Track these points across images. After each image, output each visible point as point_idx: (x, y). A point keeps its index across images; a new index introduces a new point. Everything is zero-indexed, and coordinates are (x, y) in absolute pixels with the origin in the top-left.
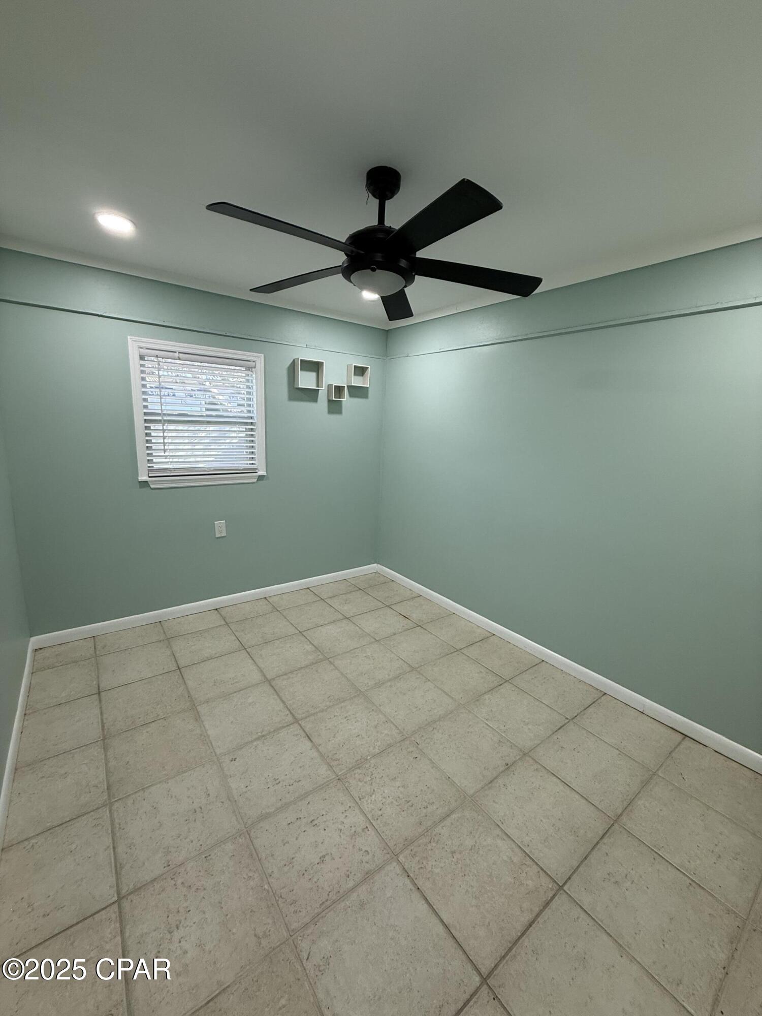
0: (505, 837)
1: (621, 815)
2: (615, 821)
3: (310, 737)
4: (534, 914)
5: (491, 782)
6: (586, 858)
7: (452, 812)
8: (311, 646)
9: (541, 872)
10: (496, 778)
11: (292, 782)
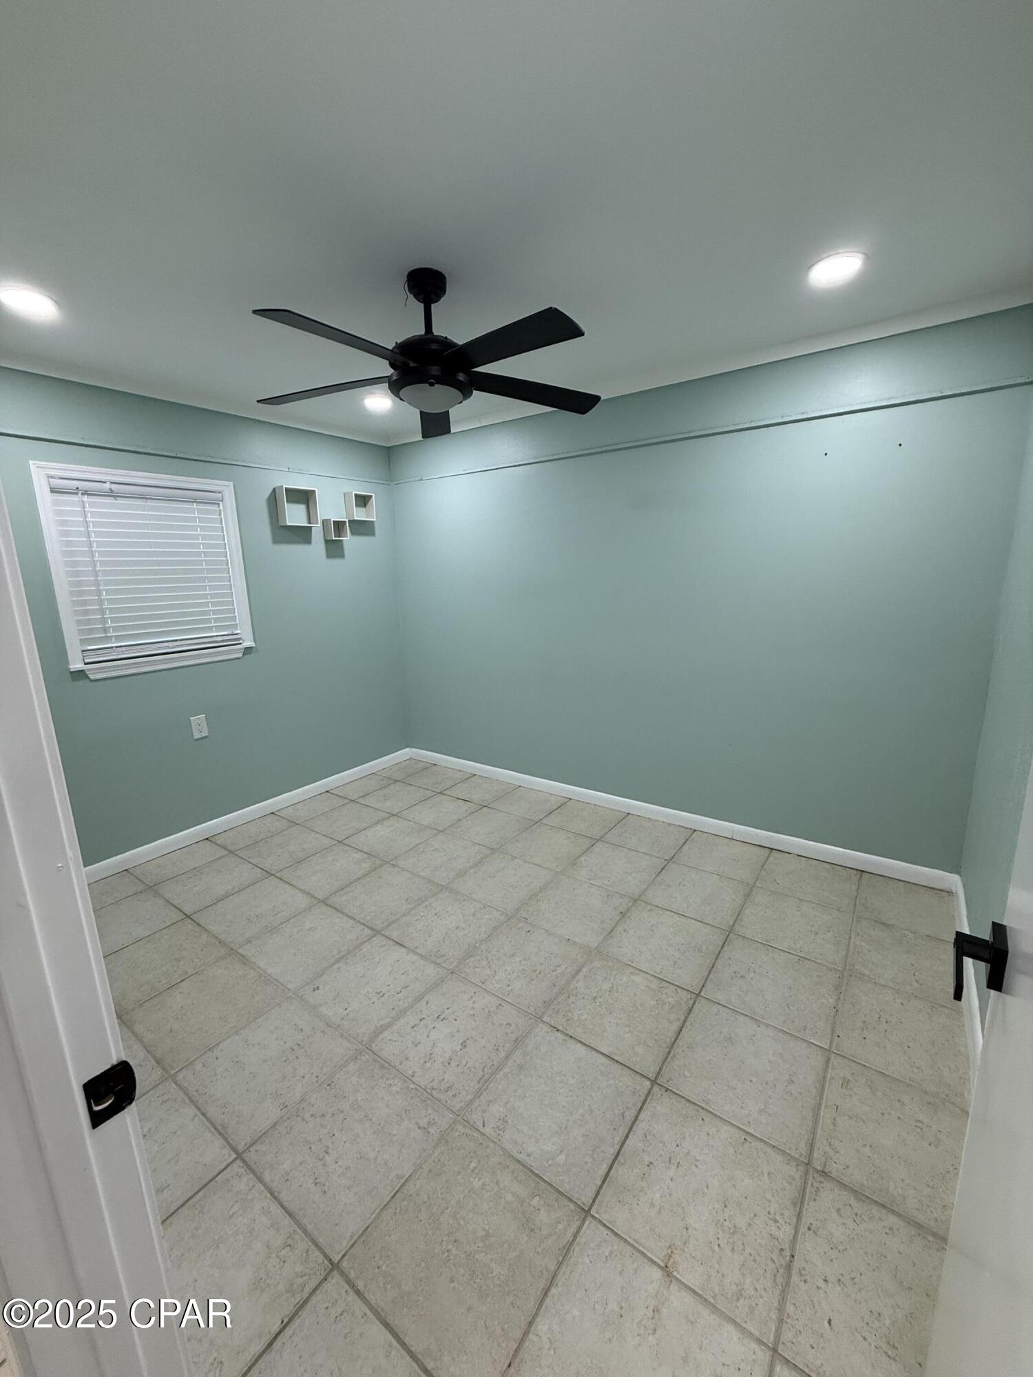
0: (637, 972)
1: (734, 925)
2: (730, 932)
3: (403, 944)
4: (682, 1022)
5: (611, 931)
6: (713, 967)
7: (582, 967)
8: (360, 854)
9: (679, 990)
10: (615, 927)
11: (398, 990)
